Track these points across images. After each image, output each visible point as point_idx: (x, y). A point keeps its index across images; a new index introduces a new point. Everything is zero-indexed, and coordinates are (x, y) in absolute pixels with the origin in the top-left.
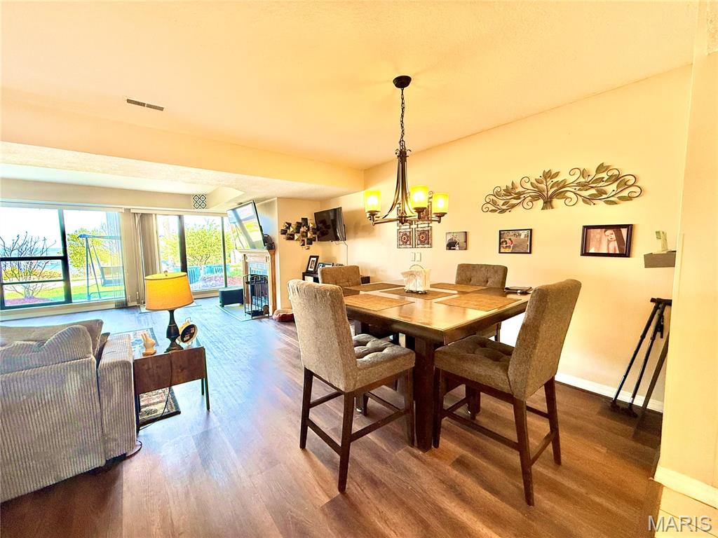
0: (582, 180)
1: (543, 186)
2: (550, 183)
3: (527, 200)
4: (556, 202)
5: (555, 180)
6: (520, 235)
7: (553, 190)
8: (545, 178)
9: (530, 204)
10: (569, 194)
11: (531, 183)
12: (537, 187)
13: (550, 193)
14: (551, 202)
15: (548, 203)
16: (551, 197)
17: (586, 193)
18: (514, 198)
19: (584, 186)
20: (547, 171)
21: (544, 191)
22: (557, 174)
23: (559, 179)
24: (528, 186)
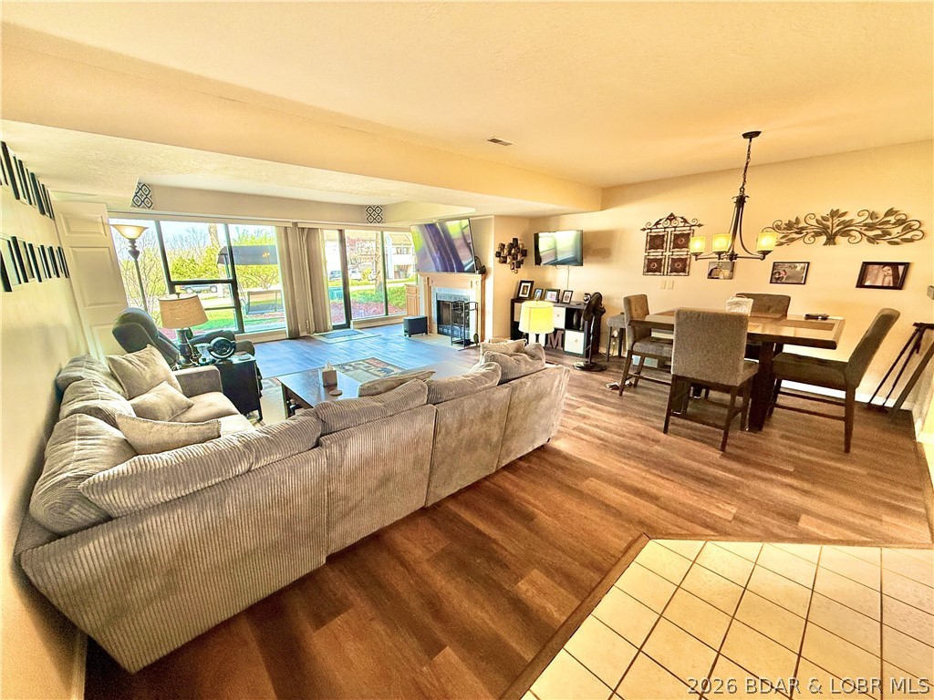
0: (869, 221)
1: (829, 224)
2: (836, 221)
3: (809, 236)
4: (839, 239)
5: (842, 219)
6: (796, 267)
7: (838, 228)
8: (832, 217)
9: (812, 239)
10: (853, 233)
11: (817, 220)
12: (822, 224)
13: (834, 231)
14: (834, 239)
15: (831, 240)
16: (836, 234)
17: (871, 234)
18: (797, 233)
19: (871, 227)
20: (835, 210)
21: (828, 228)
22: (845, 214)
23: (846, 218)
24: (814, 222)
